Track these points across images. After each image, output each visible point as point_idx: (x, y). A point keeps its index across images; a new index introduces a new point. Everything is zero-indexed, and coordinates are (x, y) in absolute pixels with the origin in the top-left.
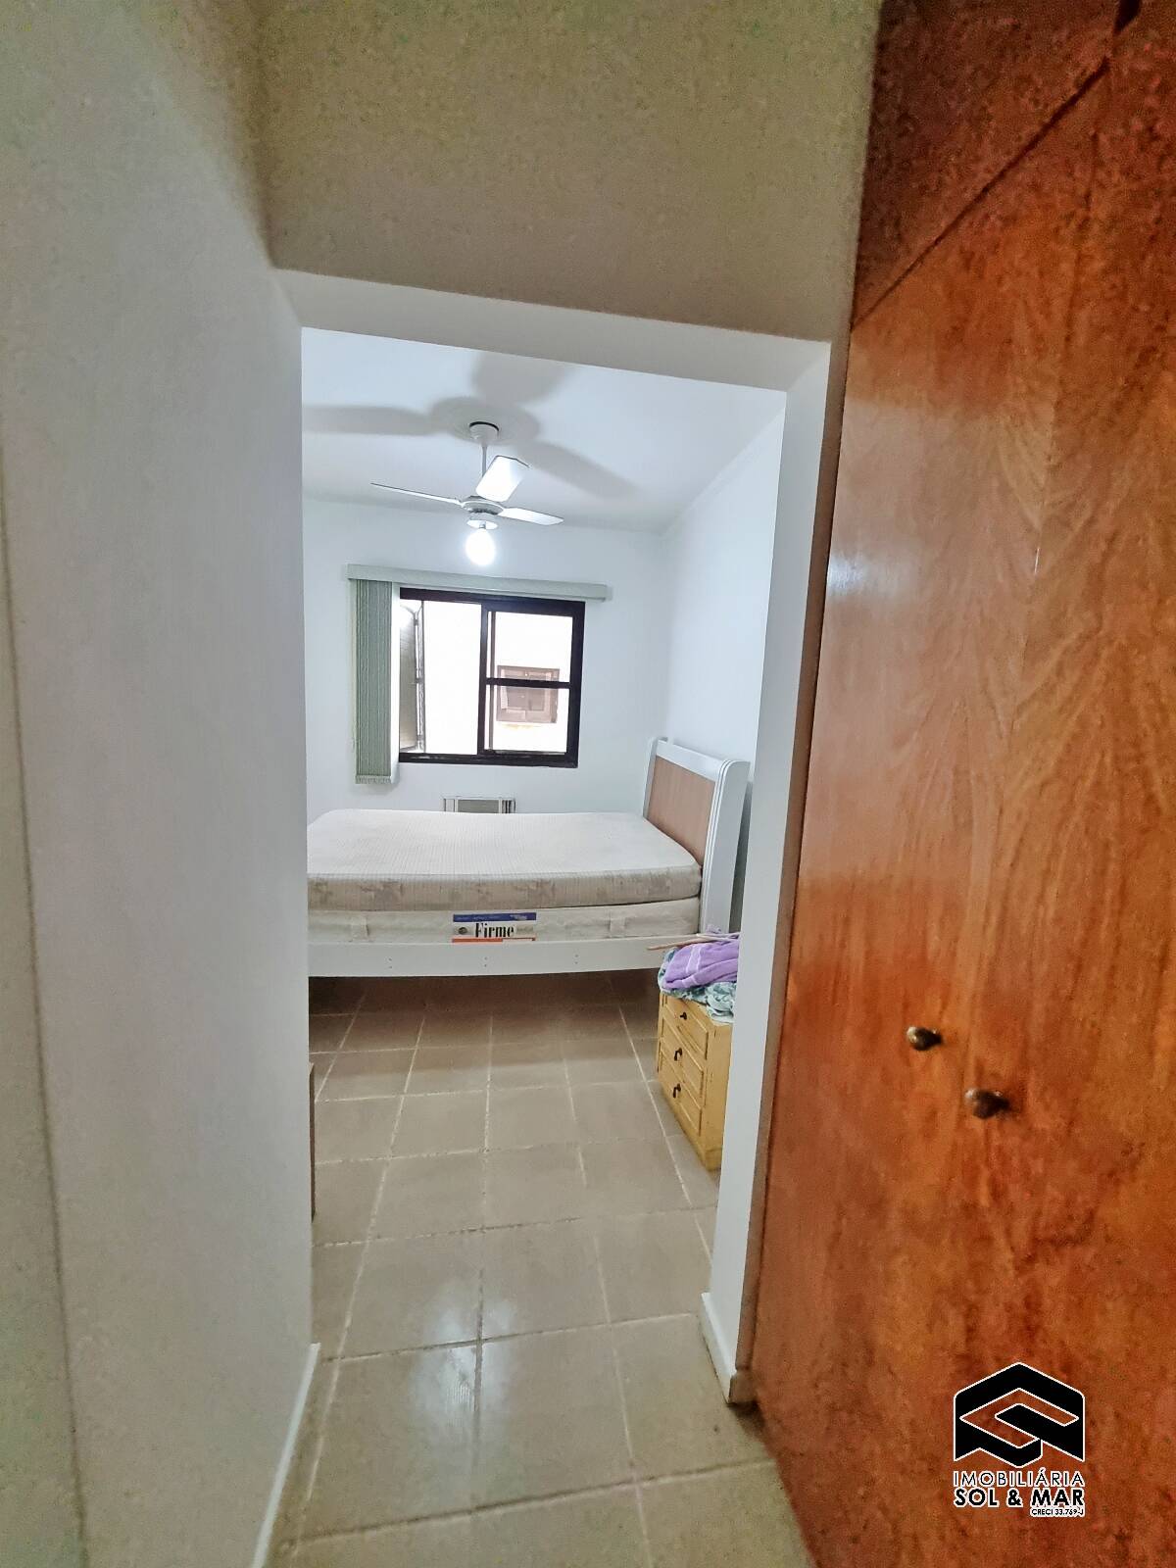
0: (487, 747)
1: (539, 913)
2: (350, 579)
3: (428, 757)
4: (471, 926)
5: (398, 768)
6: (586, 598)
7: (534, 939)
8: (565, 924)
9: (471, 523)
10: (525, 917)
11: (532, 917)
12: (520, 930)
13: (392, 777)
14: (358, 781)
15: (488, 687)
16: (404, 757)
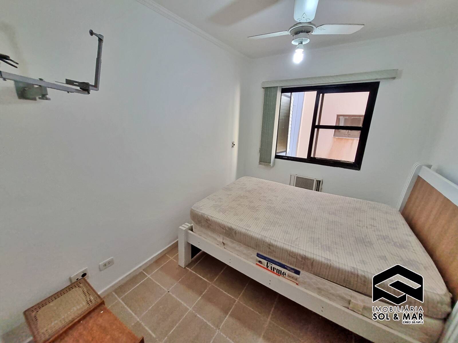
0: (312, 156)
1: (302, 272)
2: (263, 88)
3: (286, 158)
4: (265, 262)
5: (274, 161)
6: (379, 79)
7: (297, 284)
8: (318, 286)
9: (293, 43)
10: (293, 271)
11: (298, 273)
12: (289, 276)
13: (271, 164)
14: (260, 164)
15: (316, 129)
16: (277, 157)
